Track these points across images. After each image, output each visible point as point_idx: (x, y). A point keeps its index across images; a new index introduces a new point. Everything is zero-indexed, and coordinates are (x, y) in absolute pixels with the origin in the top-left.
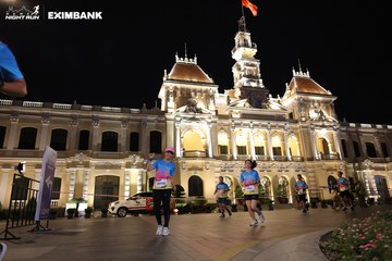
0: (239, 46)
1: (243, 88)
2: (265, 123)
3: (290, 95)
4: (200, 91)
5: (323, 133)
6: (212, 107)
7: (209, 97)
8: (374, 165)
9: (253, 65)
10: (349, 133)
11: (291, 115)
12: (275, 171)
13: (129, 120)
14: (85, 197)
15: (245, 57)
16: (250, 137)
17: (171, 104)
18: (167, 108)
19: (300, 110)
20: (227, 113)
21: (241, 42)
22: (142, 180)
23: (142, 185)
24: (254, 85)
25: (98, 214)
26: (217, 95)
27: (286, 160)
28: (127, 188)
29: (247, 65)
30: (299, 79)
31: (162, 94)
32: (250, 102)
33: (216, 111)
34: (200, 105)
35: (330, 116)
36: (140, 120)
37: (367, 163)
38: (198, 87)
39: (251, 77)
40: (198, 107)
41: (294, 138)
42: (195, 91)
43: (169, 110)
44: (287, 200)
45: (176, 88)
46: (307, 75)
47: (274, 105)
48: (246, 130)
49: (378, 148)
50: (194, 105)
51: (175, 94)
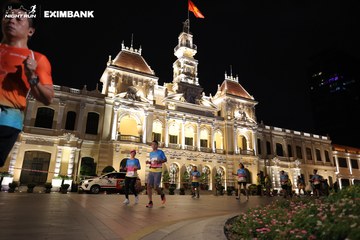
0: (182, 45)
1: (181, 84)
2: (196, 117)
3: (220, 96)
4: (142, 81)
5: (243, 132)
6: (150, 97)
7: (149, 87)
8: (280, 163)
9: (191, 64)
10: (264, 134)
11: (219, 113)
12: (200, 160)
13: (68, 99)
14: (12, 170)
15: (185, 56)
16: (182, 128)
17: (112, 89)
18: (107, 91)
19: (227, 110)
20: (164, 104)
21: (184, 42)
22: (74, 159)
23: (74, 164)
24: (190, 82)
25: (24, 189)
26: (157, 86)
27: (211, 152)
28: (58, 165)
29: (187, 63)
30: (229, 83)
31: (104, 78)
32: (185, 97)
33: (154, 101)
34: (140, 93)
35: (251, 118)
36: (79, 101)
37: (275, 160)
38: (140, 77)
39: (189, 75)
40: (138, 95)
41: (220, 133)
42: (136, 80)
43: (110, 95)
44: (207, 187)
45: (118, 74)
46: (236, 80)
47: (206, 102)
48: (179, 122)
49: (285, 148)
50: (134, 93)
51: (117, 80)
